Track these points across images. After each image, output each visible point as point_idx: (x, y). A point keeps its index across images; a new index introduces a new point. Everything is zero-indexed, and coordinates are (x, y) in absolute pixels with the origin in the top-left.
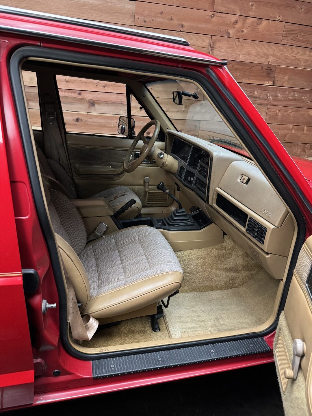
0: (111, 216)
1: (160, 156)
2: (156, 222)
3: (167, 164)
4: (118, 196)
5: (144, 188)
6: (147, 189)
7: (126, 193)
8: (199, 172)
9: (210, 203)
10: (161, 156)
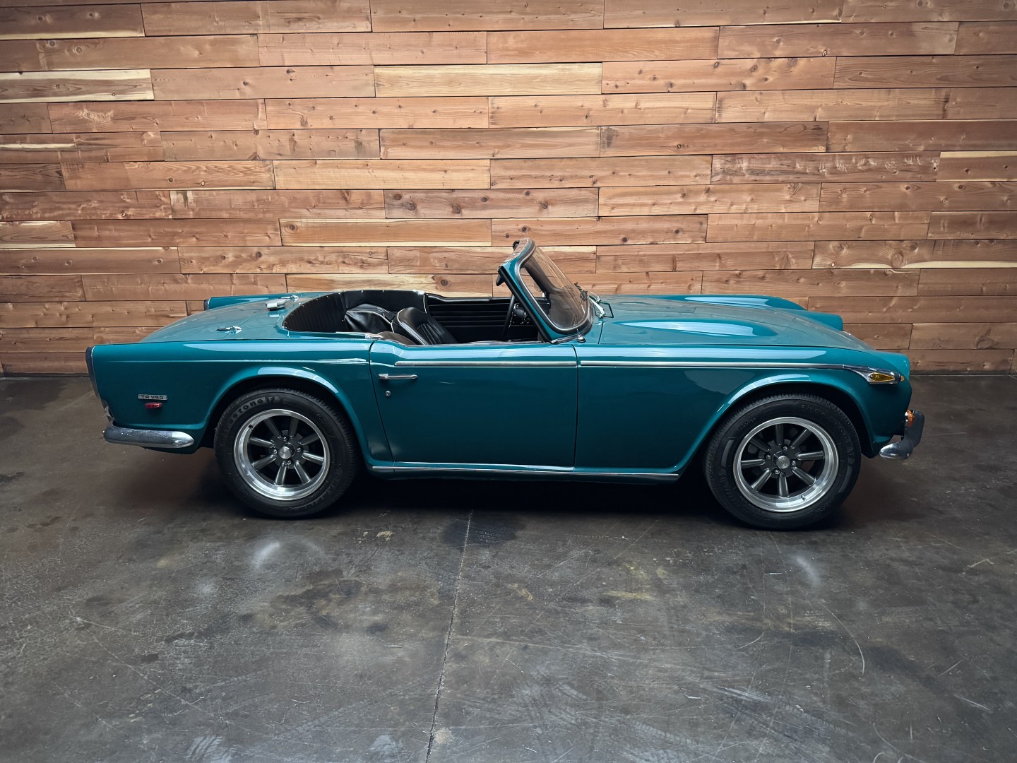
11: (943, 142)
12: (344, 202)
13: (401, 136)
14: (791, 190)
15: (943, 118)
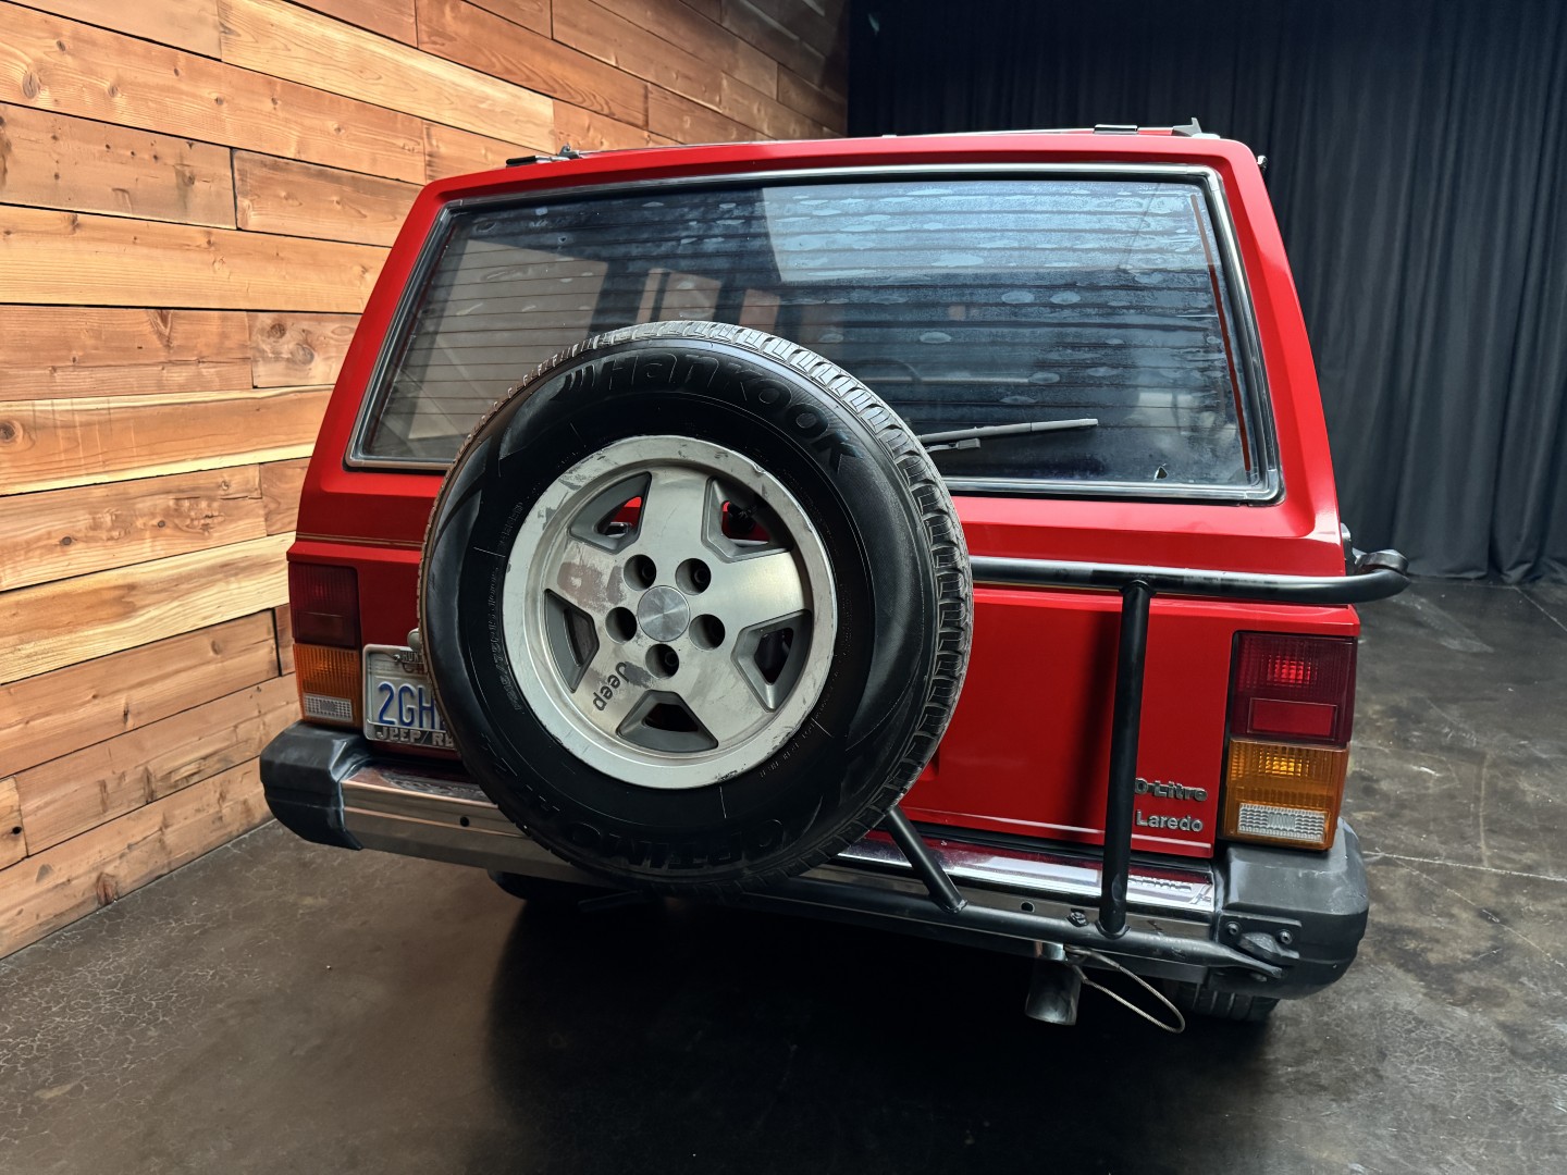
12: (158, 344)
13: (279, 176)
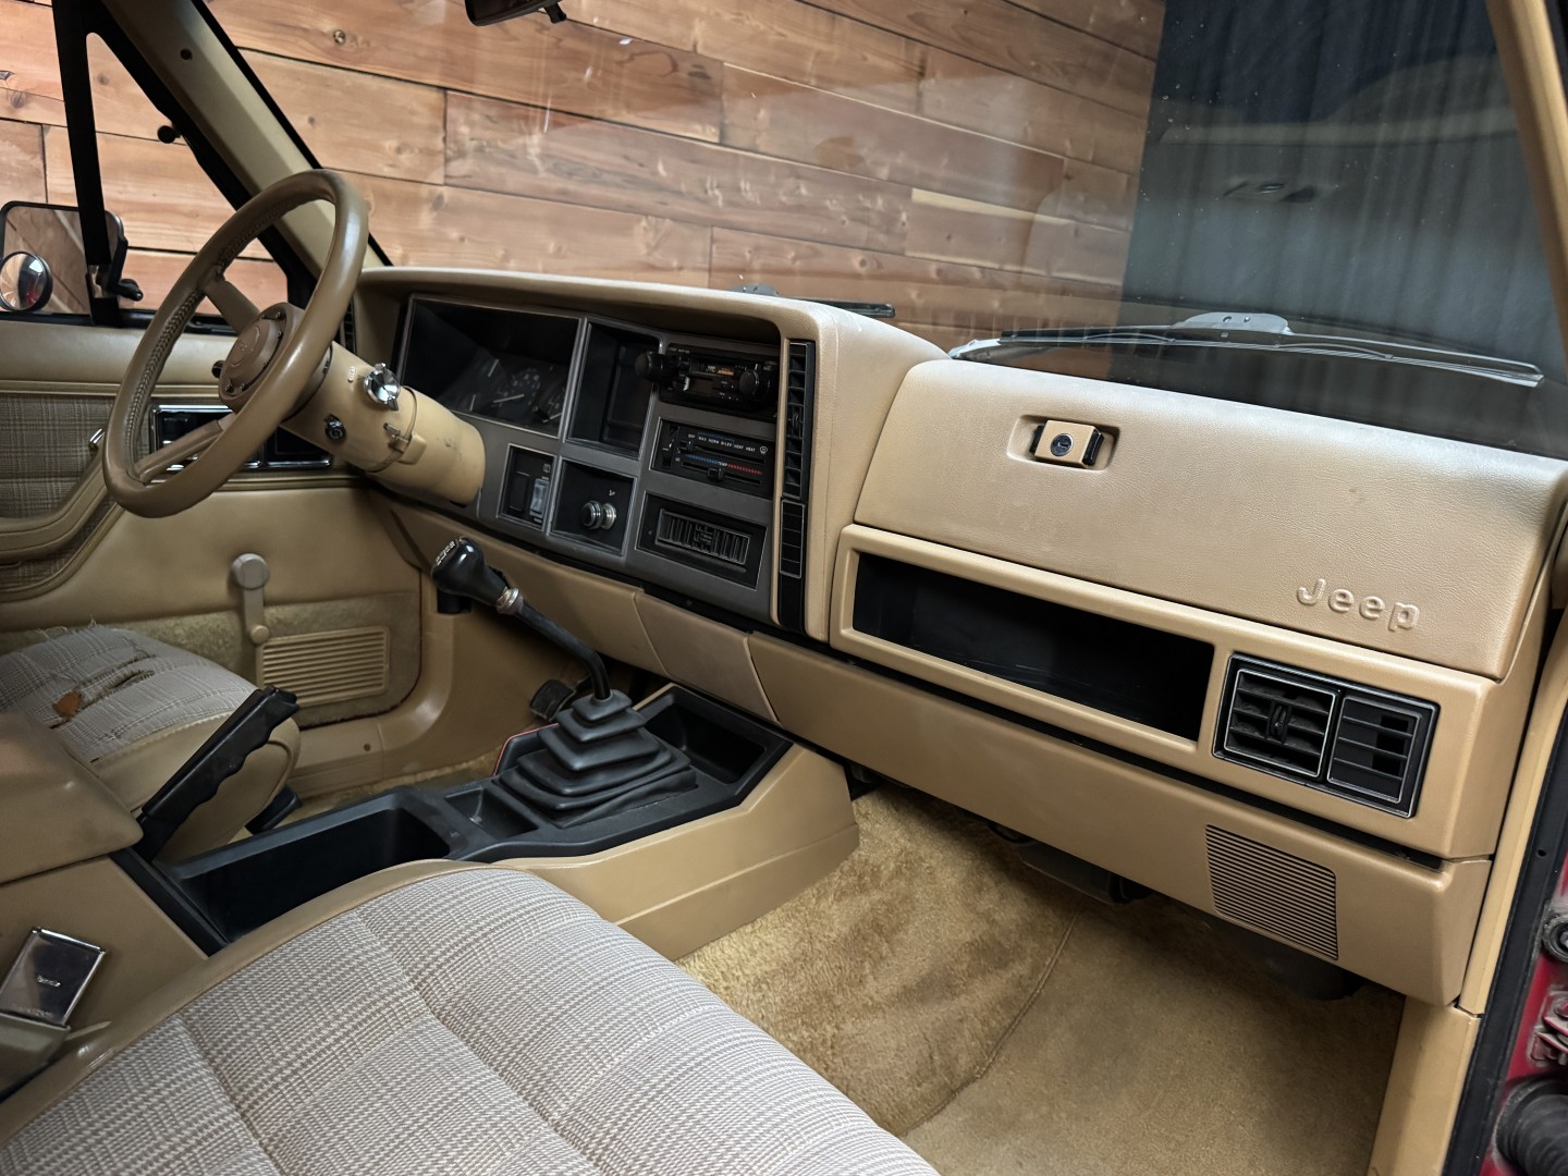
0: (118, 857)
1: (376, 390)
2: (452, 815)
3: (423, 447)
4: (89, 693)
5: (237, 626)
6: (257, 629)
7: (143, 665)
8: (664, 462)
9: (815, 626)
10: (384, 395)
11: (917, 167)
14: (651, 235)
15: (919, 109)
